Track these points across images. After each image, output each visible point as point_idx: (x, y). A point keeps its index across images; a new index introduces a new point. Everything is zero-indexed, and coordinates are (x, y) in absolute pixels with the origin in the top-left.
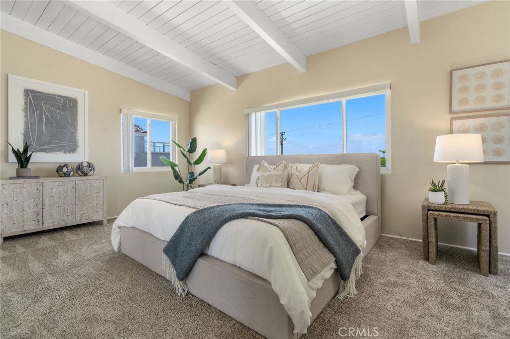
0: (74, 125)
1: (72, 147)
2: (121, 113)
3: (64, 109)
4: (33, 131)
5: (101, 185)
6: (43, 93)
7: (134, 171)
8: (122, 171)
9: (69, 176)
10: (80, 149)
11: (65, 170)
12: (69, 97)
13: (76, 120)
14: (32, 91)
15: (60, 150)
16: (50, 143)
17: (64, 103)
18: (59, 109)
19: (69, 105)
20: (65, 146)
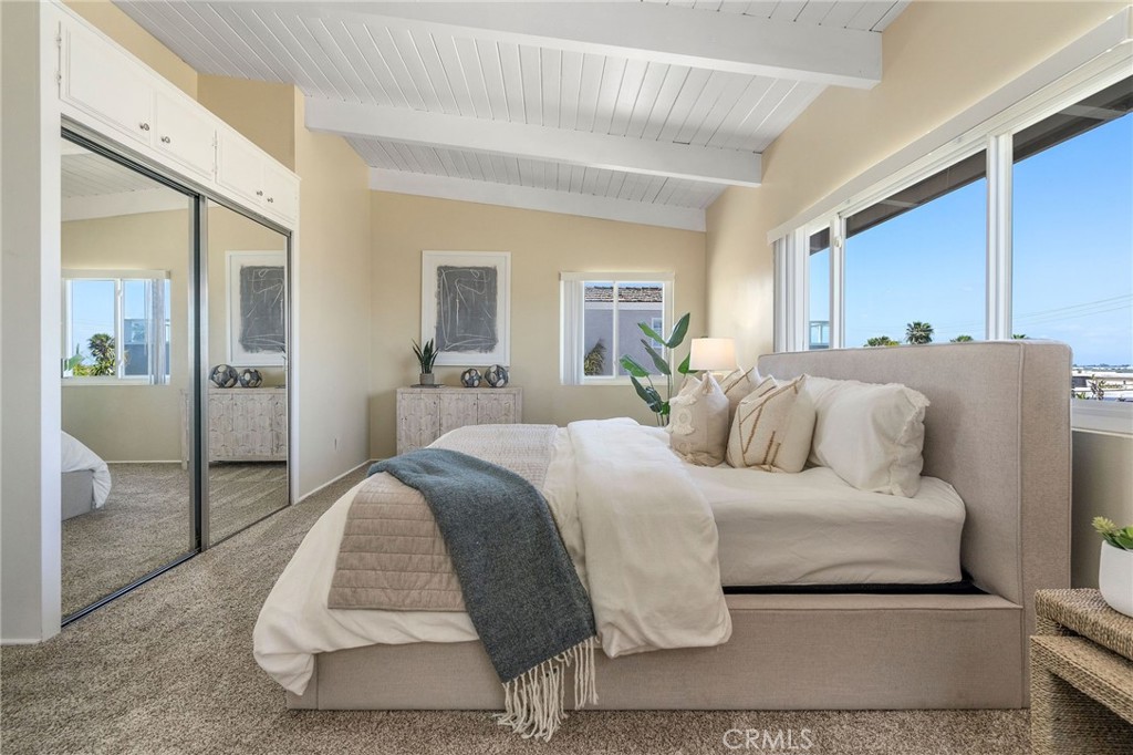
0: (492, 310)
1: (489, 344)
2: (560, 279)
3: (481, 288)
4: (446, 322)
5: (512, 402)
6: (456, 268)
7: (582, 383)
8: (562, 382)
9: (472, 386)
10: (499, 346)
11: (467, 377)
12: (487, 268)
13: (495, 300)
14: (446, 268)
15: (474, 348)
16: (464, 338)
17: (481, 278)
18: (475, 288)
19: (487, 277)
20: (481, 342)
